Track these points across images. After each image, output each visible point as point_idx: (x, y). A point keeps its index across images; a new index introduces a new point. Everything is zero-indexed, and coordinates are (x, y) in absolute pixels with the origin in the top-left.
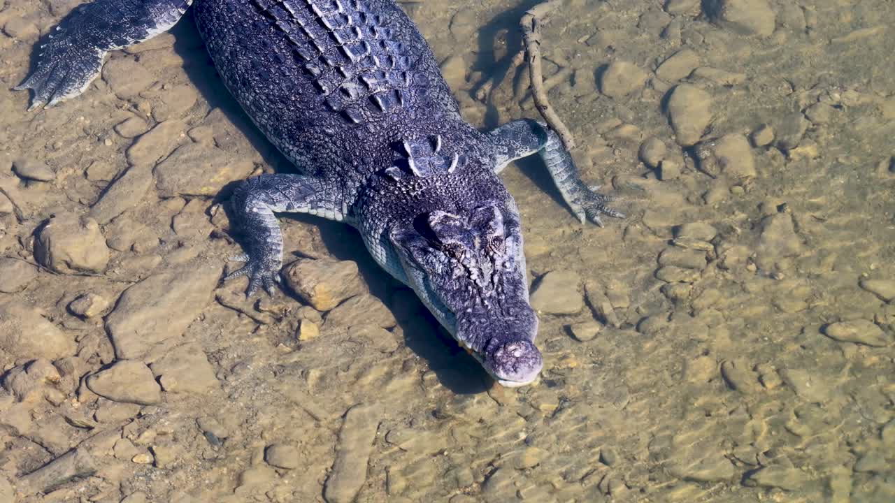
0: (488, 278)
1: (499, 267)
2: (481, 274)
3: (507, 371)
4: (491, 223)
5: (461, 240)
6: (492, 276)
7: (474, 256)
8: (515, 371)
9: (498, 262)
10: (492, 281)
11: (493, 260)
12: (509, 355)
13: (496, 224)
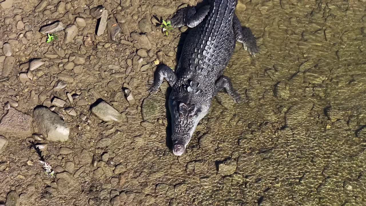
0: (184, 125)
1: (188, 122)
2: (183, 123)
3: (175, 151)
4: (192, 112)
5: (183, 113)
6: (186, 124)
7: (184, 118)
8: (176, 152)
9: (189, 122)
10: (185, 126)
11: (188, 121)
12: (177, 147)
13: (193, 112)
